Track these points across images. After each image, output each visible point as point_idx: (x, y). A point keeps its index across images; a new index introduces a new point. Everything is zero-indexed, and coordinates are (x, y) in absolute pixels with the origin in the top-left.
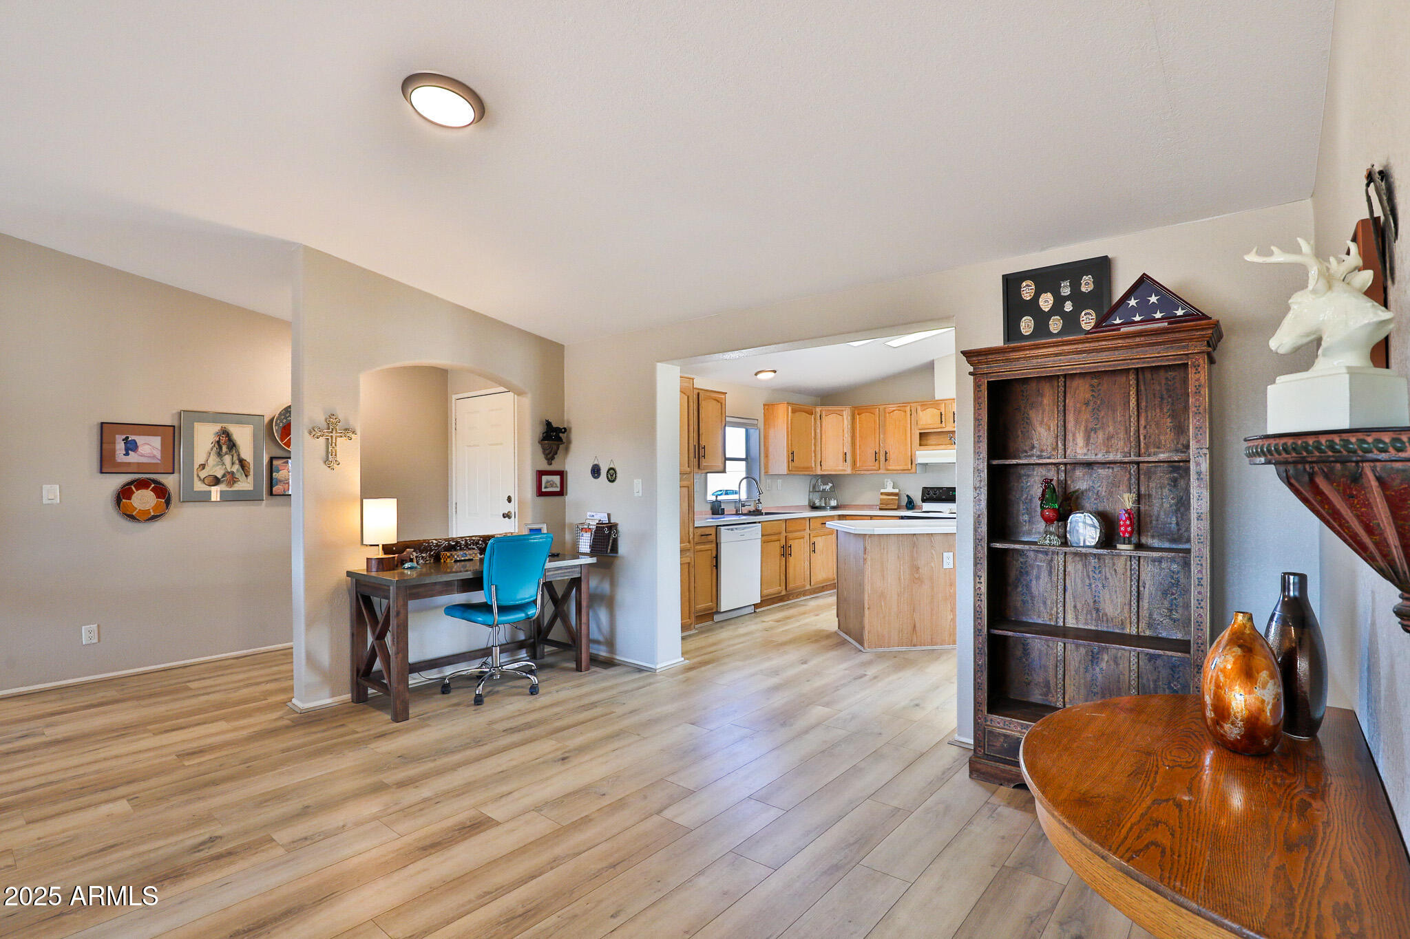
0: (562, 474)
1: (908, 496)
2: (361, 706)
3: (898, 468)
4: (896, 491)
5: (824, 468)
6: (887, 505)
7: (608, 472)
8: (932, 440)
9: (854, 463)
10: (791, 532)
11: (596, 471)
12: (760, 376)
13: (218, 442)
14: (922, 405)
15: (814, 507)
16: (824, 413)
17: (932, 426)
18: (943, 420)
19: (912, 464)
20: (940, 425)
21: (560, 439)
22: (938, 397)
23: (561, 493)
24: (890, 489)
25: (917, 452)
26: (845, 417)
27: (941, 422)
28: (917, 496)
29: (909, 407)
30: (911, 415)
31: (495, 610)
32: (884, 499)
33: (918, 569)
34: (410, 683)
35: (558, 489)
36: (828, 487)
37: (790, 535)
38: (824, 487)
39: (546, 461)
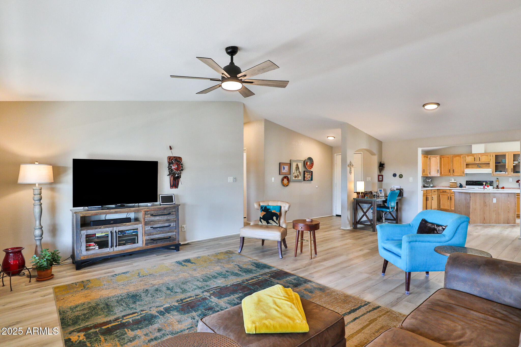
0: (382, 176)
1: (460, 183)
2: (356, 230)
3: (458, 175)
4: (456, 182)
5: (431, 174)
6: (452, 186)
7: (399, 175)
8: (470, 166)
9: (441, 173)
10: (428, 193)
11: (395, 175)
13: (296, 167)
14: (467, 155)
15: (425, 187)
16: (431, 158)
17: (470, 162)
18: (475, 160)
19: (463, 173)
20: (474, 162)
21: (383, 167)
22: (473, 153)
23: (382, 181)
24: (453, 181)
25: (465, 170)
26: (438, 159)
27: (475, 161)
28: (464, 184)
29: (462, 156)
30: (463, 158)
31: (390, 208)
32: (451, 184)
33: (486, 203)
34: (358, 227)
35: (381, 180)
36: (430, 180)
37: (428, 194)
38: (428, 180)
39: (379, 172)
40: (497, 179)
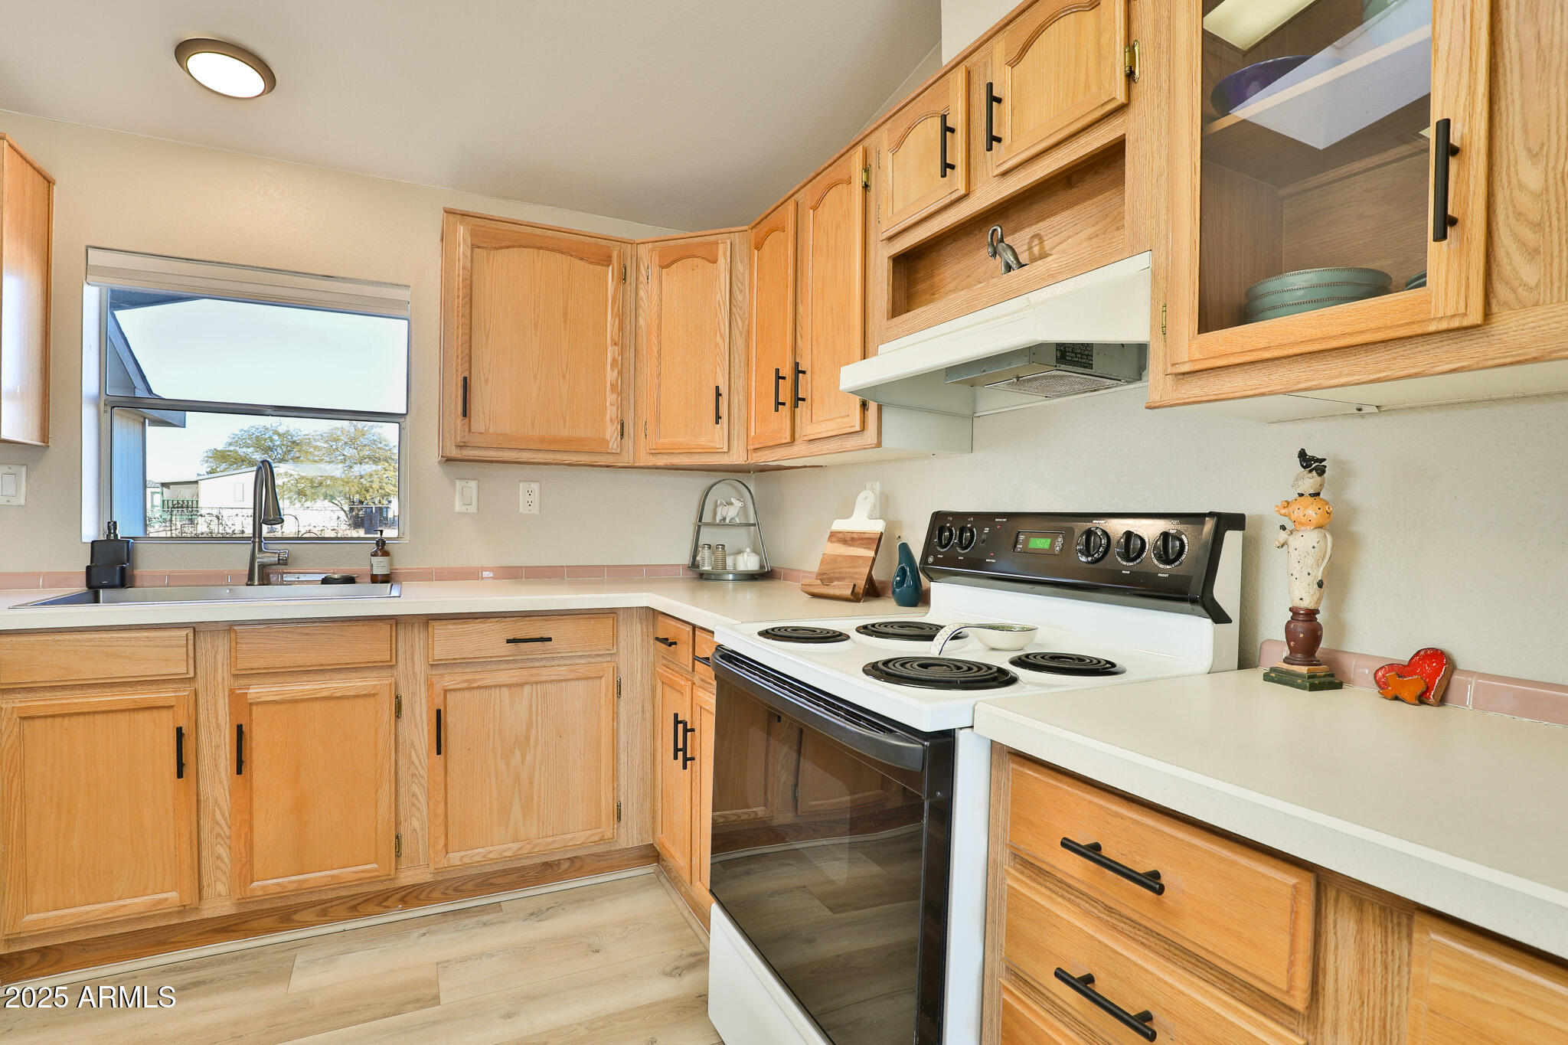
1: (903, 548)
6: (827, 581)
9: (748, 425)
15: (700, 575)
24: (860, 522)
26: (723, 264)
29: (860, 158)
32: (833, 560)
40: (1310, 482)
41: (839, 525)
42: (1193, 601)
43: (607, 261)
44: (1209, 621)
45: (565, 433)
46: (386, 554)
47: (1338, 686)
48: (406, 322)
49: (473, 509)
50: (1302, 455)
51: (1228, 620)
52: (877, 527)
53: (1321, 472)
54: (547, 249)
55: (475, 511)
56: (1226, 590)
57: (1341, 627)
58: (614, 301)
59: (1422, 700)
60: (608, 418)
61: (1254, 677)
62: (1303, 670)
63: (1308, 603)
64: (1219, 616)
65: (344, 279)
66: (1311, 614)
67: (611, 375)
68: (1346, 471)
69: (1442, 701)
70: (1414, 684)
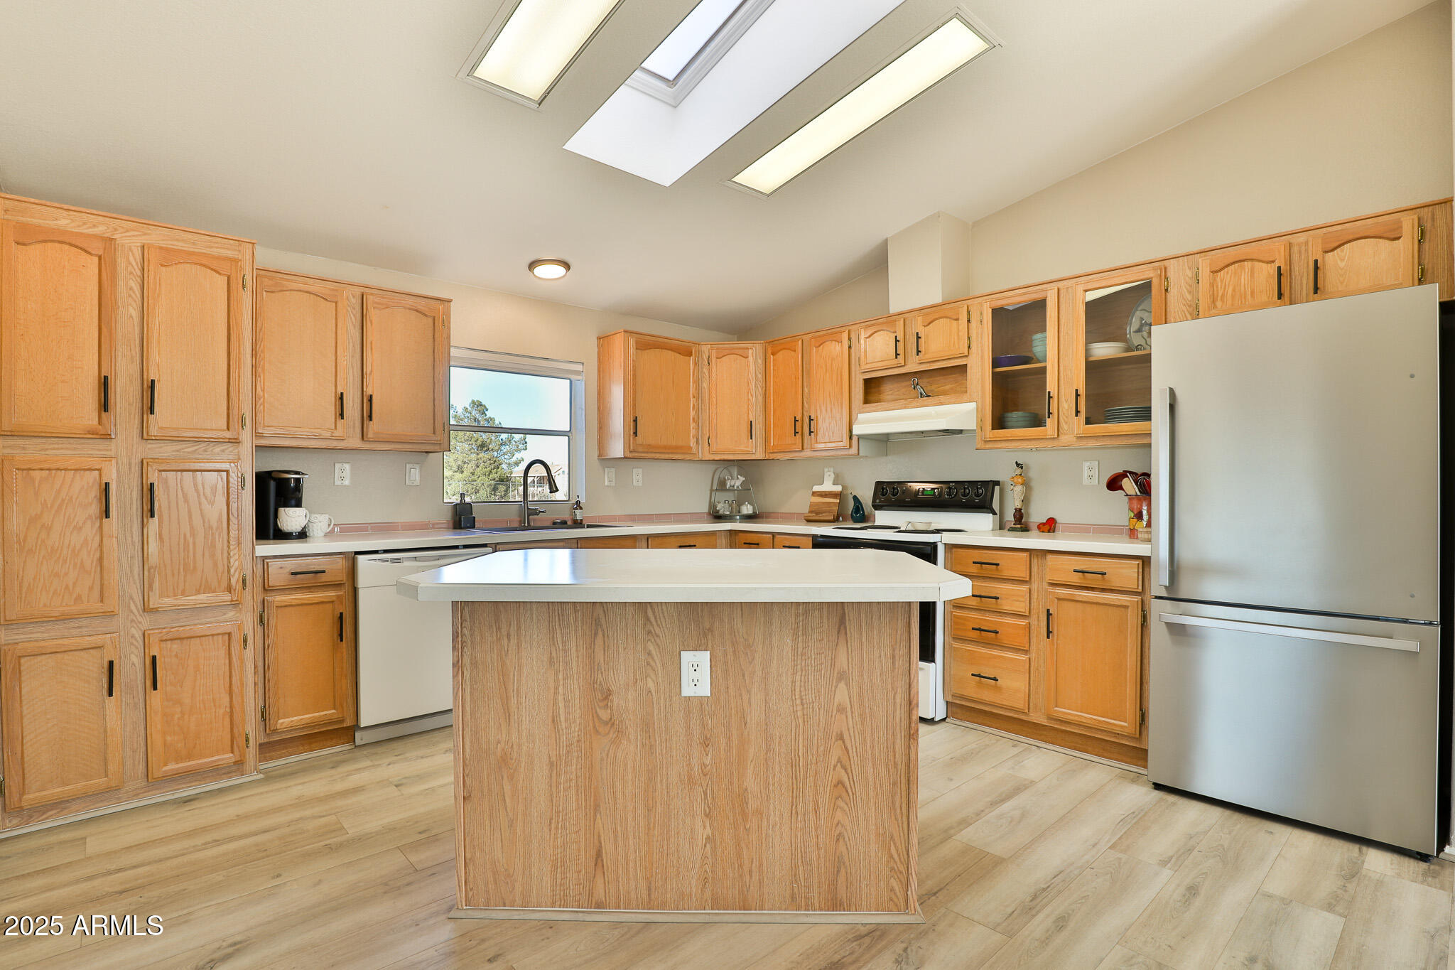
1: (855, 498)
3: (829, 446)
5: (714, 449)
6: (817, 514)
8: (888, 390)
9: (766, 439)
12: (541, 271)
14: (867, 327)
15: (718, 517)
16: (714, 354)
17: (883, 366)
18: (901, 351)
19: (851, 438)
20: (896, 363)
22: (893, 309)
24: (828, 486)
25: (860, 416)
26: (750, 360)
27: (898, 356)
28: (867, 496)
29: (846, 333)
30: (850, 347)
32: (818, 504)
33: (608, 695)
38: (732, 482)
40: (1019, 471)
41: (816, 488)
42: (987, 508)
43: (690, 354)
44: (991, 514)
45: (674, 444)
46: (581, 508)
47: (1028, 531)
48: (569, 381)
49: (613, 484)
50: (1017, 462)
51: (996, 514)
52: (838, 488)
53: (1022, 468)
54: (666, 349)
55: (614, 485)
56: (996, 505)
57: (1028, 515)
58: (693, 375)
59: (1049, 532)
60: (691, 435)
61: (1006, 531)
62: (1019, 526)
63: (1019, 507)
64: (994, 513)
65: (552, 360)
66: (1020, 510)
67: (692, 413)
68: (1028, 468)
69: (1054, 532)
70: (1047, 527)
